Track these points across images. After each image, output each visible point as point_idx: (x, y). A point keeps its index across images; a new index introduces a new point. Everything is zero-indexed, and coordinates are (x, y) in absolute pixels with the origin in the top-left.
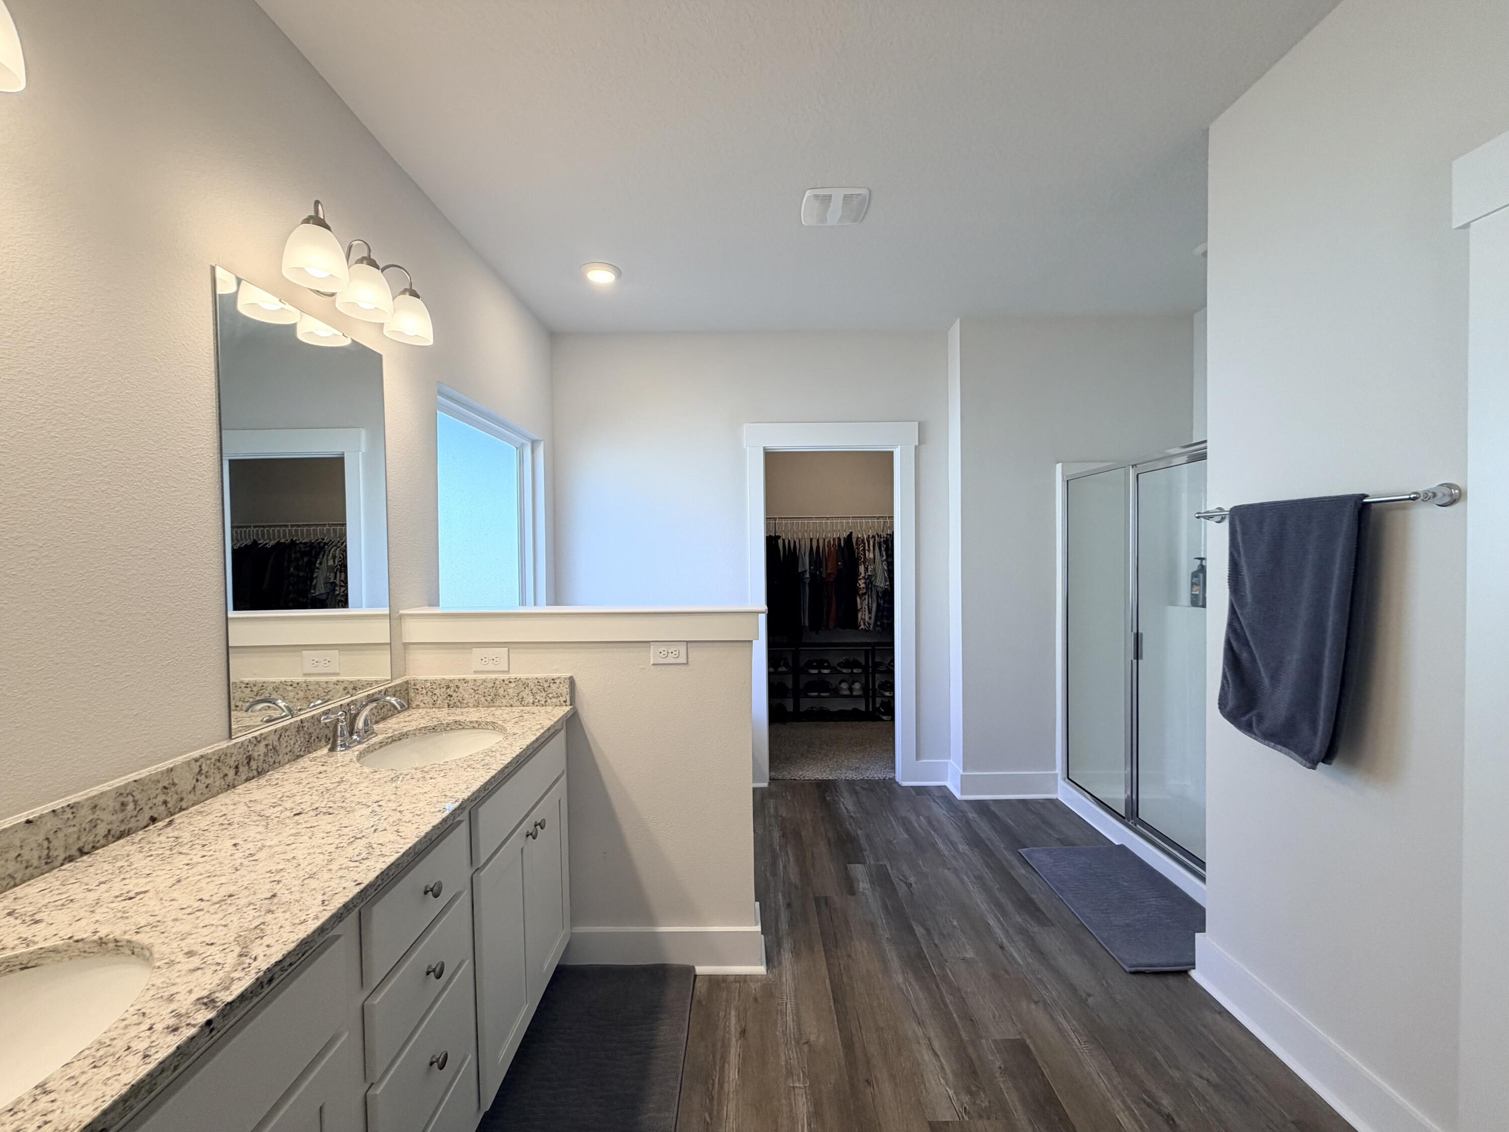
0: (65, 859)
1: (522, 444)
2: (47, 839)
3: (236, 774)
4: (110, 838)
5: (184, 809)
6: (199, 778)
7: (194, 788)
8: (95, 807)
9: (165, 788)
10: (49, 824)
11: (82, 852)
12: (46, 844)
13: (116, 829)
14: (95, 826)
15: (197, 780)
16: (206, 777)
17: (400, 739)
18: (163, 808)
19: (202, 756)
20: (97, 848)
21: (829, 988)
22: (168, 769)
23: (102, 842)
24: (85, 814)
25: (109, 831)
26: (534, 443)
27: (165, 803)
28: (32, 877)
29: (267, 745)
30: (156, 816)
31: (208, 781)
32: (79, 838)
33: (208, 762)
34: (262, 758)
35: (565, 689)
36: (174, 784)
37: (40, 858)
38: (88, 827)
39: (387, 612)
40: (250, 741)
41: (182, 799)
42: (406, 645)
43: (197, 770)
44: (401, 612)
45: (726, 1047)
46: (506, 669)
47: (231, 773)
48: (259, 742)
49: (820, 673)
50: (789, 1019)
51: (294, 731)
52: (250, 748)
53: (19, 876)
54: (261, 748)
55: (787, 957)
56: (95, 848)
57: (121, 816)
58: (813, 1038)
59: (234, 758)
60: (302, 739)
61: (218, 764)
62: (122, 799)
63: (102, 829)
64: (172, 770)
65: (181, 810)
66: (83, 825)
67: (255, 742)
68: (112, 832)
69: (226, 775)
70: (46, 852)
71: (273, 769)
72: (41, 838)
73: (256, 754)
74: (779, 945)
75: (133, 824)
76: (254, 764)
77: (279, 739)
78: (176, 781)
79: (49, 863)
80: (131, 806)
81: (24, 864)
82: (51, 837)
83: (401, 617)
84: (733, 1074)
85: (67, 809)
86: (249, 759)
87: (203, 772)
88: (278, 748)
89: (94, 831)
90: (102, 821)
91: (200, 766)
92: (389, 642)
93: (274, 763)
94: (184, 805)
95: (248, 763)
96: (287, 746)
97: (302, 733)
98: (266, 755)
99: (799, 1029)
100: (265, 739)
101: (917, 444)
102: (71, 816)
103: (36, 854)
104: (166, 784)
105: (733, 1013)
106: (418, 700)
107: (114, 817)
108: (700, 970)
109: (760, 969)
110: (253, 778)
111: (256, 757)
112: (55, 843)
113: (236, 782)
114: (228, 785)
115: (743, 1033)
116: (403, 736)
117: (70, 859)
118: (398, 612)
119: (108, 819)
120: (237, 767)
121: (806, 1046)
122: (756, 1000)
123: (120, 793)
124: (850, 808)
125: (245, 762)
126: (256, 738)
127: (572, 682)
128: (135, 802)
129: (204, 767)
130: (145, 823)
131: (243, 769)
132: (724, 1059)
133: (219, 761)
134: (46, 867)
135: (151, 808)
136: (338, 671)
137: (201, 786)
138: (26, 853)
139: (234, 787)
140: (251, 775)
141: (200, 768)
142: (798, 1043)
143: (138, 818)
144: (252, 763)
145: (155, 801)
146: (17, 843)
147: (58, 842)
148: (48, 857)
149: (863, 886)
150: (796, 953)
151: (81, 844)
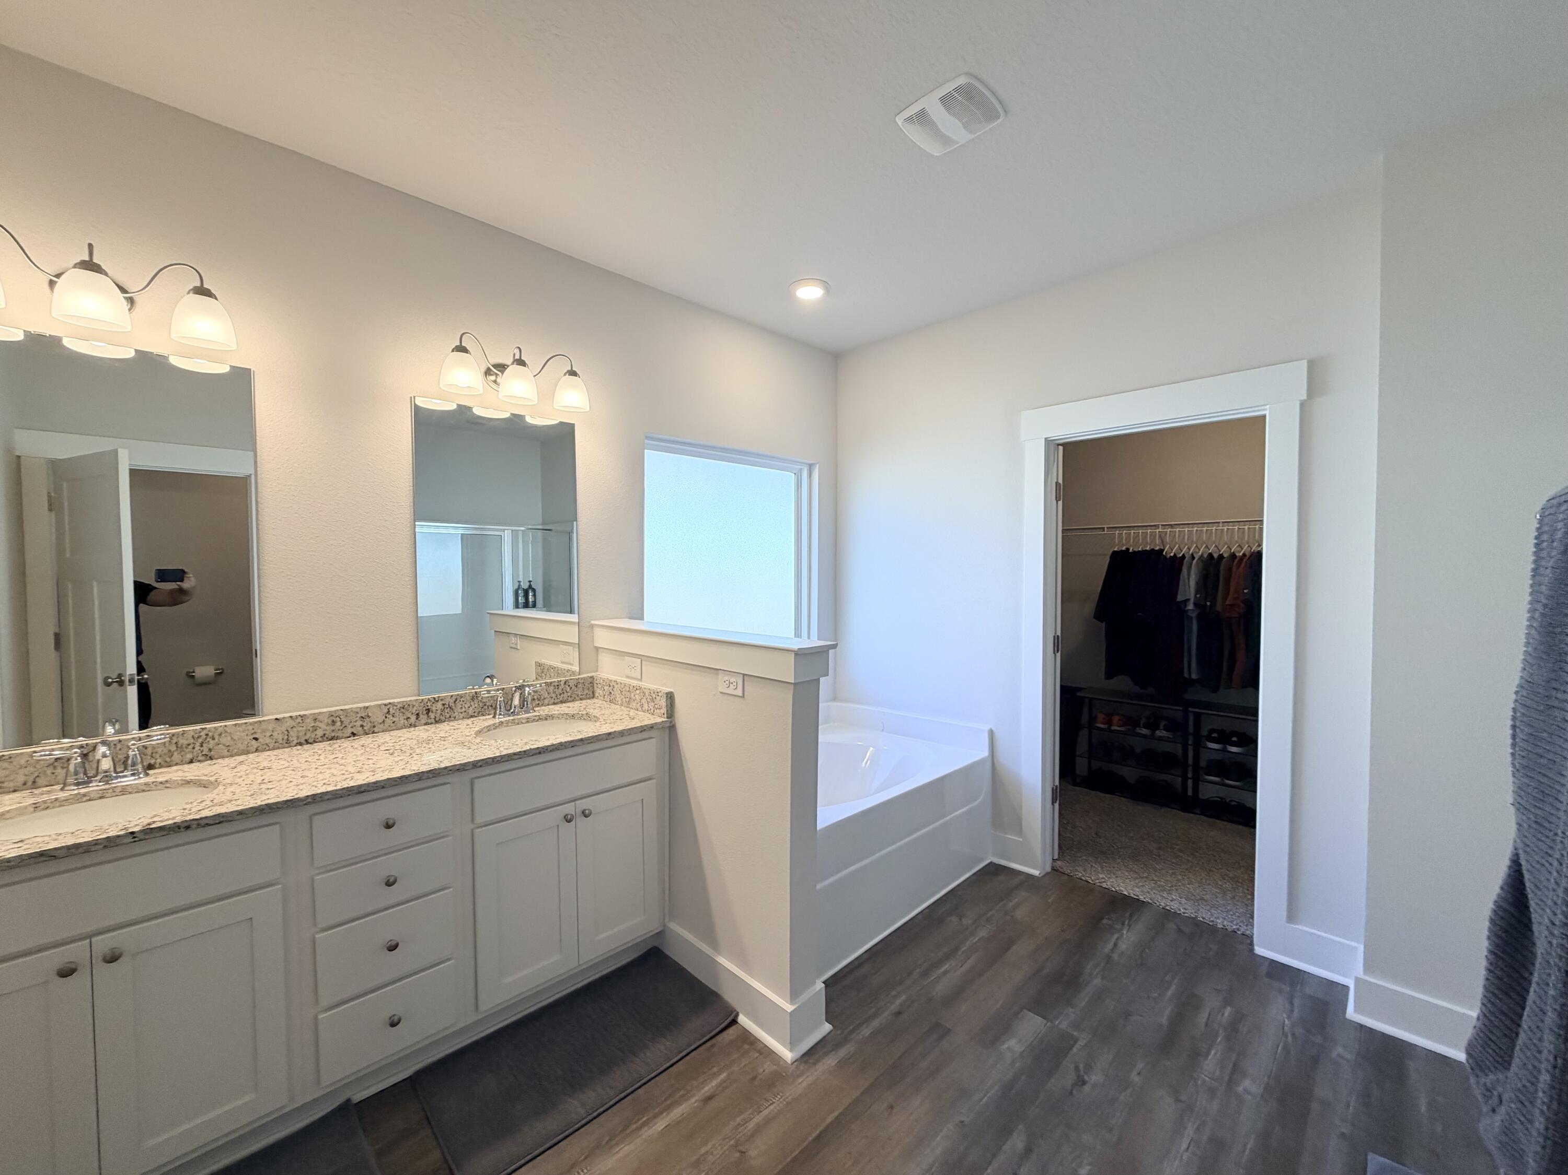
0: (297, 743)
1: (801, 469)
2: (287, 731)
3: (417, 719)
4: (325, 738)
5: (376, 733)
6: (387, 715)
7: (384, 721)
8: (316, 719)
9: (362, 717)
10: (288, 724)
11: (307, 742)
12: (286, 732)
13: (329, 734)
14: (316, 730)
15: (386, 717)
16: (393, 716)
17: (546, 719)
18: (361, 728)
19: (390, 703)
20: (317, 742)
21: (829, 1121)
22: (364, 707)
23: (320, 739)
24: (310, 723)
25: (324, 735)
26: (811, 467)
27: (362, 726)
28: (278, 748)
29: (444, 705)
30: (355, 732)
31: (394, 719)
32: (305, 734)
33: (395, 708)
34: (439, 712)
35: (663, 702)
36: (369, 717)
37: (283, 739)
38: (311, 729)
39: (577, 621)
40: (429, 700)
41: (374, 727)
42: (597, 649)
43: (386, 711)
44: (593, 622)
45: (684, 1098)
46: (639, 677)
47: (413, 718)
48: (437, 701)
49: (1224, 750)
50: (757, 1119)
51: (469, 698)
52: (429, 704)
53: (271, 746)
54: (439, 705)
55: (830, 1061)
56: (315, 742)
57: (332, 728)
58: (753, 1153)
59: (415, 708)
60: (476, 705)
61: (402, 710)
62: (333, 718)
63: (320, 733)
64: (367, 707)
65: (373, 732)
66: (309, 728)
67: (433, 701)
68: (326, 736)
69: (409, 718)
70: (286, 737)
71: (449, 721)
72: (284, 729)
73: (434, 709)
74: (838, 1045)
75: (340, 734)
76: (432, 715)
77: (455, 702)
78: (370, 714)
79: (288, 743)
80: (339, 724)
81: (274, 741)
82: (289, 729)
83: (592, 626)
84: (660, 1125)
85: (299, 718)
86: (428, 711)
87: (391, 713)
88: (454, 708)
89: (315, 733)
90: (320, 728)
91: (388, 709)
92: (577, 642)
93: (450, 717)
94: (376, 730)
95: (428, 713)
96: (462, 708)
97: (476, 701)
98: (442, 711)
99: (752, 1136)
100: (442, 700)
101: (1304, 397)
102: (301, 722)
103: (280, 737)
104: (363, 715)
105: (723, 1076)
106: (599, 692)
107: (328, 728)
108: (742, 1019)
109: (788, 1055)
110: (431, 723)
111: (434, 711)
112: (291, 733)
113: (417, 724)
114: (411, 725)
115: (709, 1098)
116: (546, 718)
117: (301, 744)
118: (590, 622)
119: (323, 728)
120: (418, 714)
121: (738, 1155)
122: (754, 1078)
123: (331, 715)
124: (1123, 946)
125: (425, 712)
126: (434, 698)
127: (670, 697)
128: (342, 722)
129: (391, 710)
130: (348, 735)
131: (423, 718)
132: (668, 1108)
133: (403, 708)
134: (287, 745)
135: (352, 727)
136: (572, 662)
137: (388, 722)
138: (275, 734)
139: (415, 726)
140: (429, 721)
141: (387, 710)
142: (736, 1146)
143: (343, 731)
144: (430, 714)
145: (355, 724)
146: (270, 728)
147: (293, 734)
148: (288, 740)
149: (1014, 1045)
150: (842, 1064)
151: (307, 738)
